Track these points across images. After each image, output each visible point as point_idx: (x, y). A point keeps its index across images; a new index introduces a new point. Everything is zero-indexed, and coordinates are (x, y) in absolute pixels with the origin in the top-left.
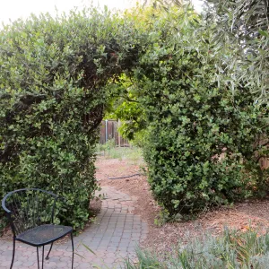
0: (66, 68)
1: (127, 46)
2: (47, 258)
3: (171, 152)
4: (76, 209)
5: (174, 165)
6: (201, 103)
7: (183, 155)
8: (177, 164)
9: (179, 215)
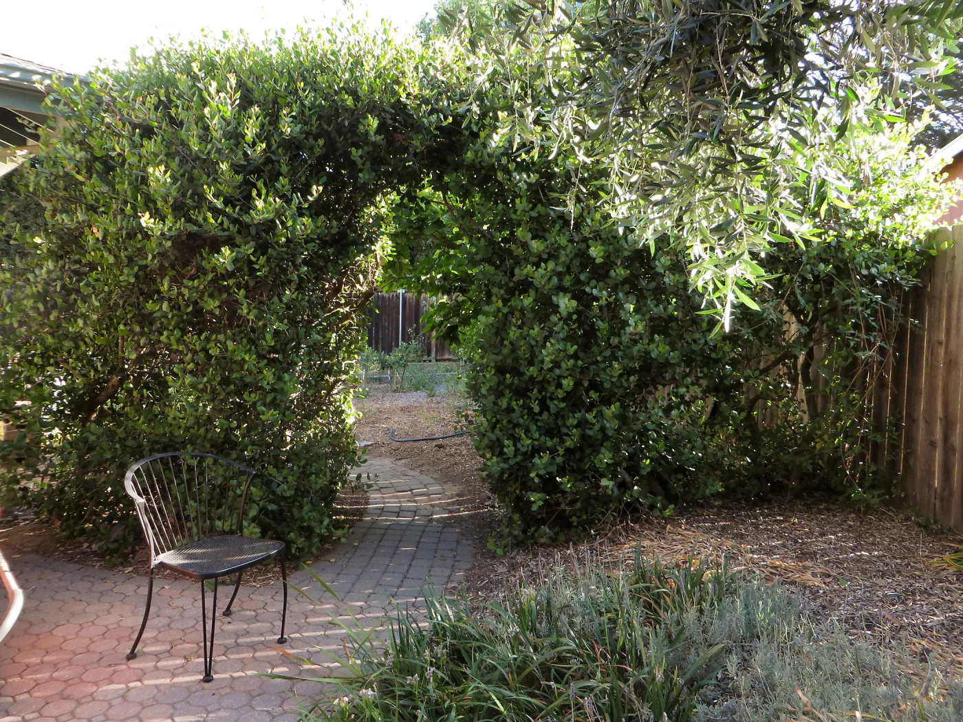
0: (284, 169)
1: (434, 118)
2: (228, 613)
3: (532, 378)
4: (301, 507)
5: (537, 409)
6: (608, 263)
7: (559, 385)
8: (544, 407)
9: (545, 529)
